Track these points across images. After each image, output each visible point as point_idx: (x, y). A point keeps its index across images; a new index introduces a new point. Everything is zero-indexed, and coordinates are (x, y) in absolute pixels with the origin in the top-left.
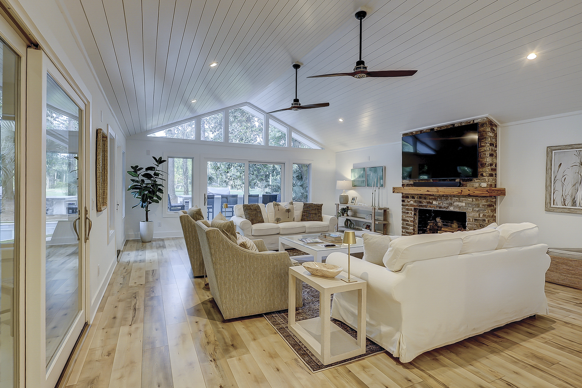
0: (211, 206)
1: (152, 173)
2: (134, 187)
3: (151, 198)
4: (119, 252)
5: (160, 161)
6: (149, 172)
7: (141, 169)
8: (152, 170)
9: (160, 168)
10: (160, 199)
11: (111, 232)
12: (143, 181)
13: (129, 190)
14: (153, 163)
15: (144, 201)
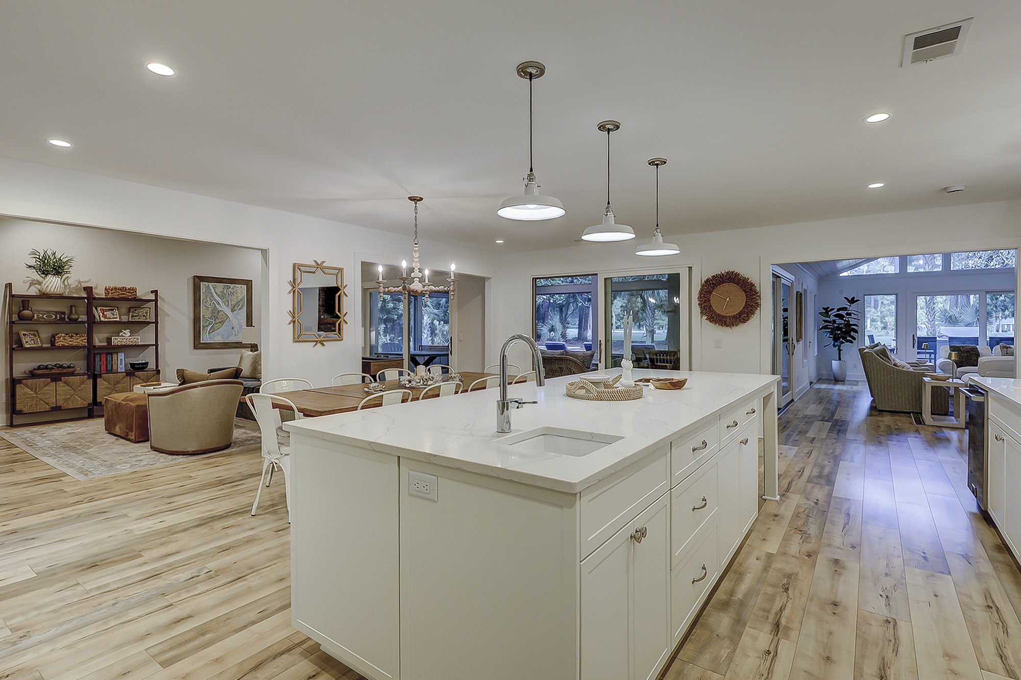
0: (933, 351)
1: (843, 313)
2: (825, 327)
3: (844, 338)
4: (811, 383)
5: (852, 301)
6: (841, 312)
7: (832, 309)
8: (843, 310)
9: (852, 308)
10: (854, 339)
11: (805, 361)
12: (834, 321)
13: (821, 329)
14: (845, 304)
15: (836, 339)
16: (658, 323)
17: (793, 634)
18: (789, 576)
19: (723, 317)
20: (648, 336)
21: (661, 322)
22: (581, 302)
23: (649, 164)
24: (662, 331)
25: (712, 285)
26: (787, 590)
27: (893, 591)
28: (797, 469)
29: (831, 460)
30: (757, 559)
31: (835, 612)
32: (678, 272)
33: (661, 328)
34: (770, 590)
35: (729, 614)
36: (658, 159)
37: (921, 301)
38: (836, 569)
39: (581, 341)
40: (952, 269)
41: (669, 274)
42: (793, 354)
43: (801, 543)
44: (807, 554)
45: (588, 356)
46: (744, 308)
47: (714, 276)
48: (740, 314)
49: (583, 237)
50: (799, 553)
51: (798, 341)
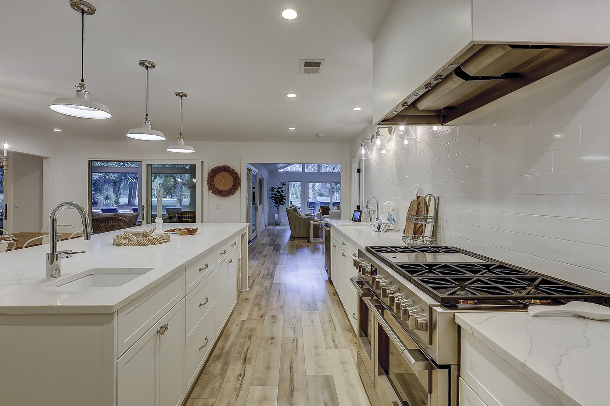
0: (314, 208)
1: (280, 190)
2: (272, 197)
3: (280, 203)
4: (266, 226)
5: (284, 184)
6: (279, 190)
7: (275, 188)
8: (280, 189)
9: (284, 188)
10: (284, 203)
11: (263, 215)
12: (276, 194)
13: (270, 198)
14: (281, 186)
15: (276, 204)
16: (185, 194)
17: (253, 361)
18: (252, 330)
19: (221, 191)
20: (178, 202)
21: (186, 193)
22: (130, 179)
23: (176, 95)
24: (187, 199)
25: (215, 172)
26: (250, 338)
27: (297, 324)
28: (258, 272)
29: (273, 265)
30: (237, 325)
31: (272, 342)
32: (195, 164)
33: (186, 198)
34: (242, 340)
35: (221, 361)
36: (182, 93)
37: (310, 185)
38: (274, 320)
39: (130, 206)
40: (321, 171)
41: (190, 165)
42: (257, 211)
43: (258, 311)
44: (260, 317)
45: (134, 216)
46: (232, 186)
47: (216, 167)
48: (230, 189)
49: (127, 135)
50: (257, 317)
51: (259, 204)
